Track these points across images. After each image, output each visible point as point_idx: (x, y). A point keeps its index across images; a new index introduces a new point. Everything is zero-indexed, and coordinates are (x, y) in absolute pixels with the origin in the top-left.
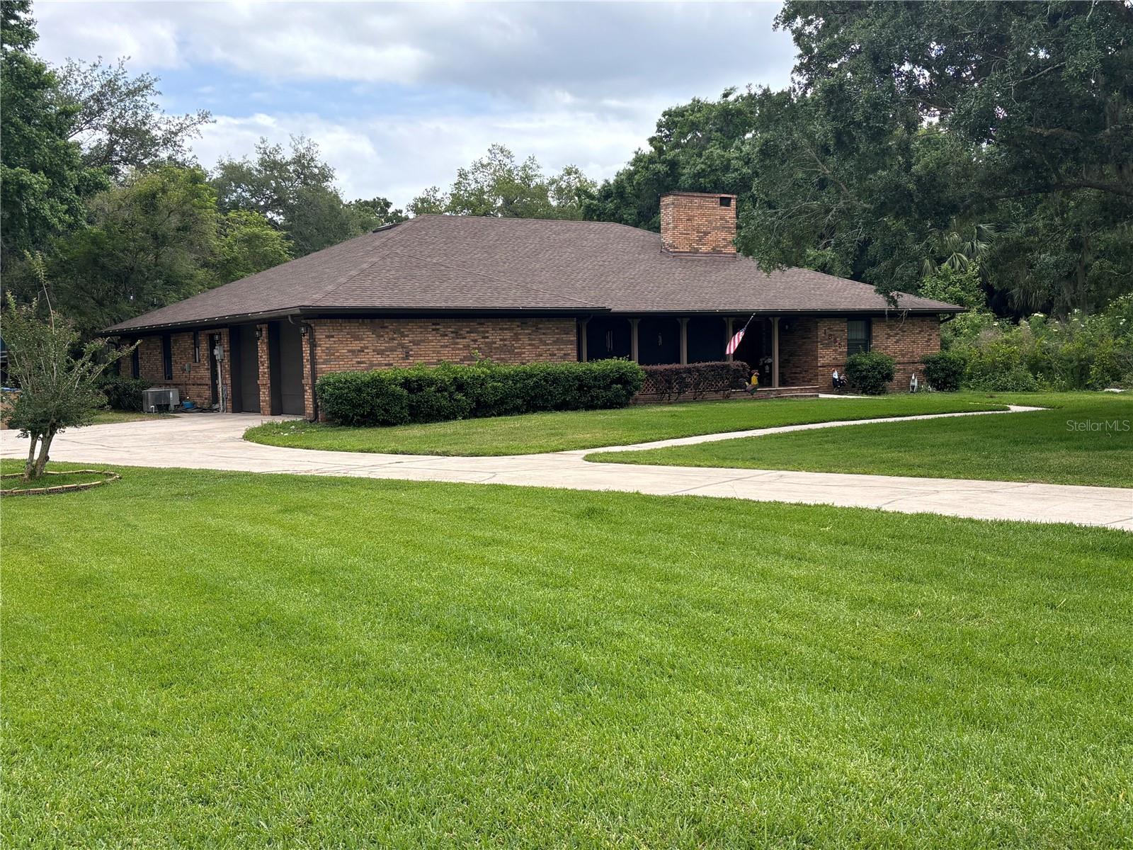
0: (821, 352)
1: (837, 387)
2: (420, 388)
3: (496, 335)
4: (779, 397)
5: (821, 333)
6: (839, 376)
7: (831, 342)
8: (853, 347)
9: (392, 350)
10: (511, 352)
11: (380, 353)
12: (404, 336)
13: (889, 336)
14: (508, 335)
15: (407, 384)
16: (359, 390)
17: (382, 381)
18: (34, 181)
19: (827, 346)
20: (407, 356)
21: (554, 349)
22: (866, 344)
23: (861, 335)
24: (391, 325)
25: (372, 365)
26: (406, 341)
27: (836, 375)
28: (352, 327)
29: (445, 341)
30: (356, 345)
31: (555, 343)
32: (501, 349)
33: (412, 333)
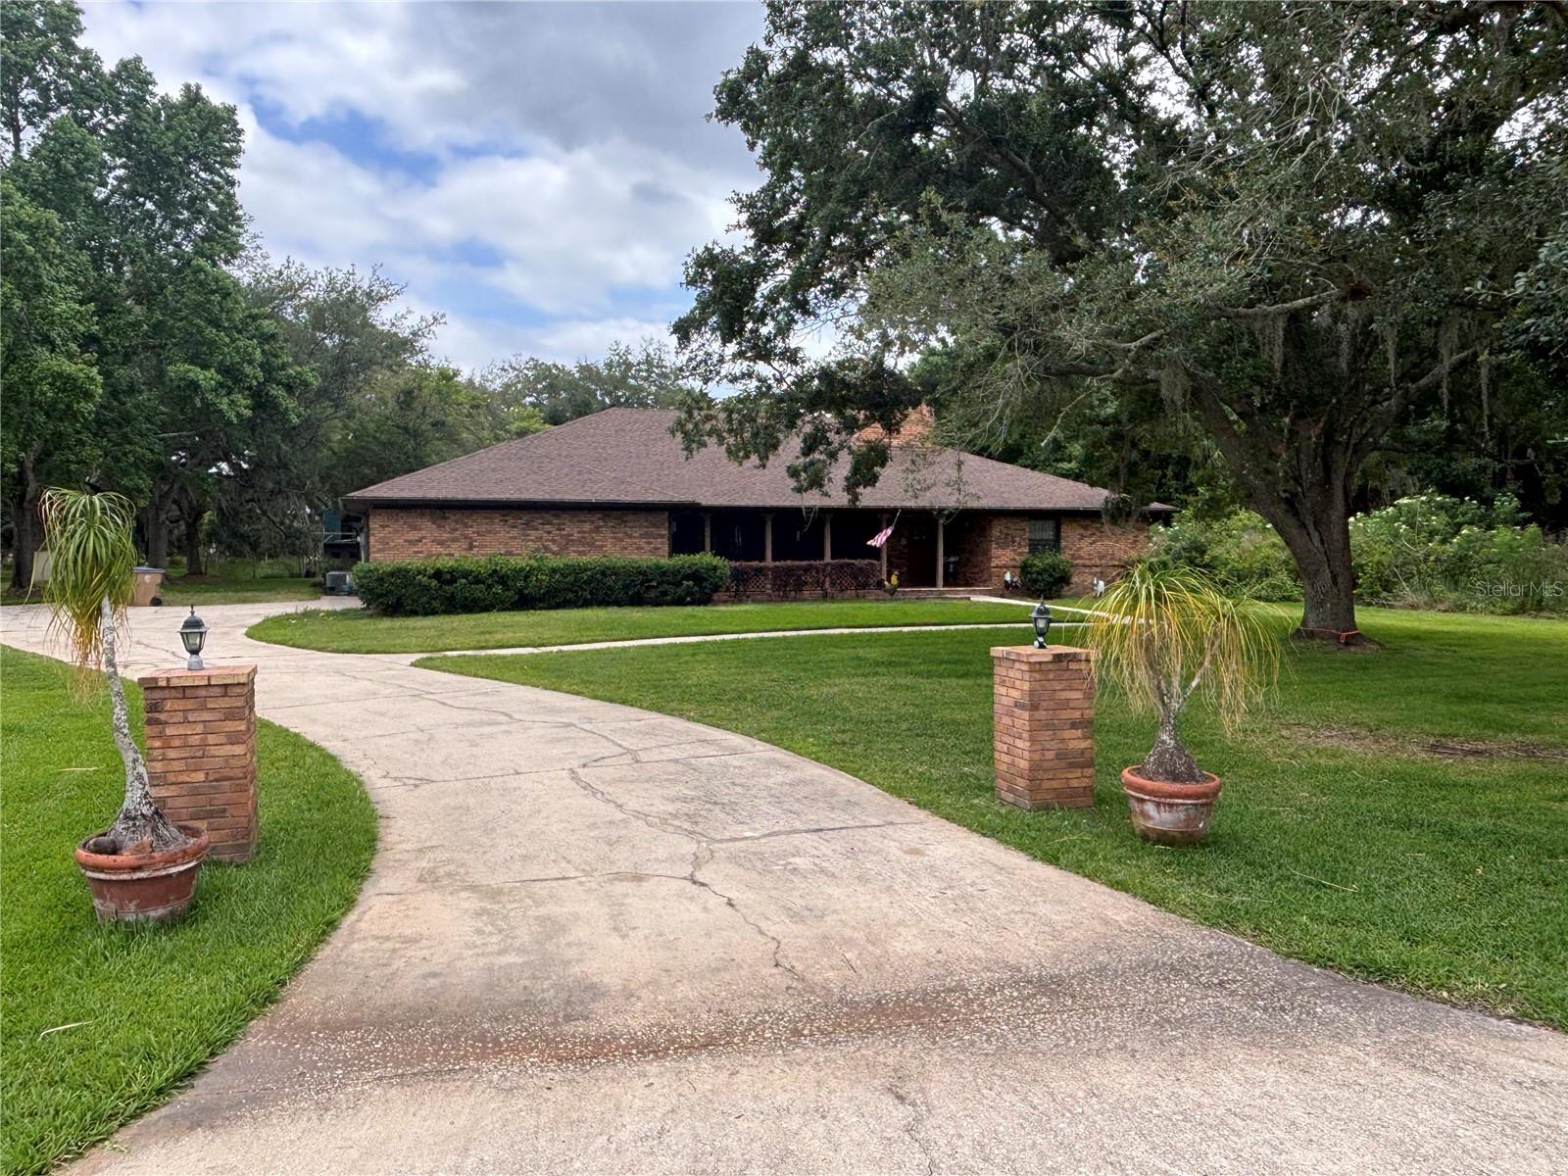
0: (995, 551)
1: (1009, 589)
2: (453, 581)
3: (572, 528)
4: (940, 596)
5: (996, 532)
6: (1012, 577)
7: (1007, 541)
8: (1035, 547)
9: (455, 540)
10: (591, 545)
11: (441, 543)
12: (466, 526)
13: (1083, 537)
14: (587, 527)
15: (438, 574)
16: (381, 580)
17: (407, 571)
18: (201, 377)
19: (1003, 546)
20: (471, 547)
21: (642, 542)
22: (1056, 544)
23: (1049, 535)
24: (453, 516)
25: (430, 556)
26: (469, 532)
27: (1008, 577)
28: (412, 518)
29: (514, 532)
30: (414, 535)
31: (642, 536)
32: (580, 542)
33: (475, 526)
